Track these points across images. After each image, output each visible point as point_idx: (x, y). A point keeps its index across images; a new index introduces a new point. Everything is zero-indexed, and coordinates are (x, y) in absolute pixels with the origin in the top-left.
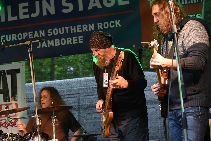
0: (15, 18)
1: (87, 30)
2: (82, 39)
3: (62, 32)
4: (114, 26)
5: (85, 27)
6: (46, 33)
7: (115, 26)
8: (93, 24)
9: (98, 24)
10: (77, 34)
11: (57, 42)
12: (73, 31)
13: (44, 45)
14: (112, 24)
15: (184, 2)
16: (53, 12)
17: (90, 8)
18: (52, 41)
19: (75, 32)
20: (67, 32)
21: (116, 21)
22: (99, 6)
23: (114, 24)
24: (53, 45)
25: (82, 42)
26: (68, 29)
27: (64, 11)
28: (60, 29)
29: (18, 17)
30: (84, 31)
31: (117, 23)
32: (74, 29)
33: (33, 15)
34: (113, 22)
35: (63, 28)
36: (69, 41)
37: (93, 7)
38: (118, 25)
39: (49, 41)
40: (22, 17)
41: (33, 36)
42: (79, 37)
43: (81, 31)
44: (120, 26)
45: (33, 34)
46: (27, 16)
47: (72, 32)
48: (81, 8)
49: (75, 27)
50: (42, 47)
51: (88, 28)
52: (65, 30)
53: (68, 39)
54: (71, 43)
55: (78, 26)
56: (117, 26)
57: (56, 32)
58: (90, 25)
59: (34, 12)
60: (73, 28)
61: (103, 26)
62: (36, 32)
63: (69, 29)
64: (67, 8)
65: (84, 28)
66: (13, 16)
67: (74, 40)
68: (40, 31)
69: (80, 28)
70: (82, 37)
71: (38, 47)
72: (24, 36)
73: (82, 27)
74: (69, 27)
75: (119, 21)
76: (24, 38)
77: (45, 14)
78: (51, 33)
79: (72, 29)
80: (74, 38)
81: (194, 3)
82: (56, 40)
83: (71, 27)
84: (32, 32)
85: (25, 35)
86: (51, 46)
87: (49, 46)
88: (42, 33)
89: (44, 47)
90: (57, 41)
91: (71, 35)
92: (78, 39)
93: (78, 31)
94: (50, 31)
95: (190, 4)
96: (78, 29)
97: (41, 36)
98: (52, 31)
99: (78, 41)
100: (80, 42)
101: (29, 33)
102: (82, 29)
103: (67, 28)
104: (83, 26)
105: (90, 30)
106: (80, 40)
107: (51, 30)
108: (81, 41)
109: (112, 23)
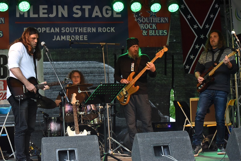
0: (36, 16)
1: (90, 32)
2: (87, 38)
3: (72, 30)
4: (110, 31)
5: (89, 29)
6: (60, 30)
8: (95, 28)
9: (99, 28)
10: (83, 34)
11: (68, 38)
12: (81, 31)
13: (58, 38)
14: (109, 30)
15: (157, 21)
16: (66, 15)
17: (93, 16)
18: (65, 36)
19: (82, 32)
20: (76, 31)
21: (112, 28)
22: (100, 16)
23: (110, 30)
24: (65, 40)
27: (75, 16)
28: (71, 28)
29: (39, 15)
30: (88, 32)
32: (82, 30)
33: (51, 16)
34: (109, 28)
35: (73, 28)
36: (77, 38)
37: (96, 16)
38: (113, 31)
39: (62, 36)
40: (41, 15)
41: (50, 31)
42: (85, 36)
43: (86, 32)
44: (114, 31)
45: (50, 29)
46: (46, 16)
47: (79, 32)
48: (87, 15)
49: (82, 28)
50: (57, 40)
51: (91, 30)
52: (75, 30)
53: (76, 36)
54: (78, 40)
55: (84, 28)
56: (112, 31)
57: (68, 30)
58: (93, 28)
59: (52, 13)
61: (102, 30)
62: (52, 29)
63: (78, 30)
64: (77, 14)
65: (88, 30)
66: (34, 14)
67: (81, 38)
68: (56, 28)
69: (86, 30)
70: (87, 36)
71: (53, 40)
72: (43, 30)
73: (87, 29)
75: (114, 28)
76: (43, 32)
77: (60, 15)
78: (64, 30)
79: (80, 30)
80: (81, 36)
81: (163, 23)
82: (67, 36)
83: (79, 28)
86: (63, 40)
87: (62, 40)
88: (57, 30)
89: (58, 40)
91: (79, 34)
93: (84, 32)
95: (160, 23)
96: (84, 30)
97: (56, 32)
98: (65, 29)
99: (83, 38)
100: (85, 39)
101: (47, 28)
102: (87, 31)
103: (76, 28)
104: (88, 28)
105: (93, 32)
107: (64, 28)
109: (108, 29)
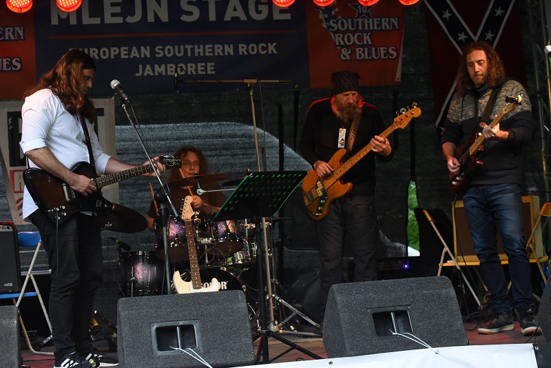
0: (97, 21)
1: (221, 54)
2: (213, 68)
3: (179, 52)
4: (265, 52)
5: (218, 49)
6: (153, 52)
7: (268, 52)
8: (232, 46)
9: (240, 46)
10: (205, 59)
11: (171, 69)
12: (199, 53)
13: (149, 71)
14: (263, 49)
15: (373, 27)
16: (165, 18)
17: (227, 18)
18: (163, 66)
19: (202, 54)
20: (189, 54)
21: (269, 44)
22: (243, 17)
23: (267, 48)
24: (164, 74)
25: (213, 72)
26: (191, 48)
27: (184, 18)
28: (176, 47)
29: (103, 20)
30: (216, 54)
31: (272, 48)
32: (201, 50)
33: (130, 20)
34: (265, 45)
35: (182, 47)
36: (191, 68)
37: (233, 18)
38: (272, 51)
39: (156, 66)
40: (109, 20)
41: (129, 54)
42: (209, 64)
43: (211, 54)
44: (275, 52)
45: (130, 51)
46: (119, 20)
47: (196, 54)
48: (212, 17)
49: (201, 46)
50: (145, 74)
51: (223, 51)
52: (186, 50)
53: (189, 65)
54: (194, 73)
55: (207, 46)
56: (270, 52)
57: (169, 52)
58: (226, 46)
59: (133, 14)
60: (199, 48)
61: (247, 50)
62: (134, 49)
63: (193, 50)
64: (190, 14)
65: (216, 51)
66: (91, 16)
67: (199, 68)
68: (142, 48)
69: (211, 50)
70: (213, 64)
71: (137, 75)
72: (113, 54)
73: (213, 48)
74: (192, 46)
75: (274, 44)
76: (112, 57)
77: (151, 19)
78: (162, 52)
79: (197, 51)
80: (199, 65)
81: (386, 30)
82: (169, 65)
83: (196, 46)
84: (127, 48)
85: (115, 51)
86: (160, 74)
87: (156, 74)
88: (146, 52)
89: (149, 75)
90: (171, 67)
91: (196, 60)
92: (206, 67)
93: (207, 54)
94: (159, 49)
95: (381, 30)
96: (207, 50)
97: (143, 56)
98: (163, 50)
99: (206, 70)
100: (209, 72)
101: (122, 49)
102: (213, 52)
103: (189, 47)
104: (216, 46)
105: (226, 54)
106: (209, 68)
107: (161, 47)
108: (211, 70)
109: (263, 47)
